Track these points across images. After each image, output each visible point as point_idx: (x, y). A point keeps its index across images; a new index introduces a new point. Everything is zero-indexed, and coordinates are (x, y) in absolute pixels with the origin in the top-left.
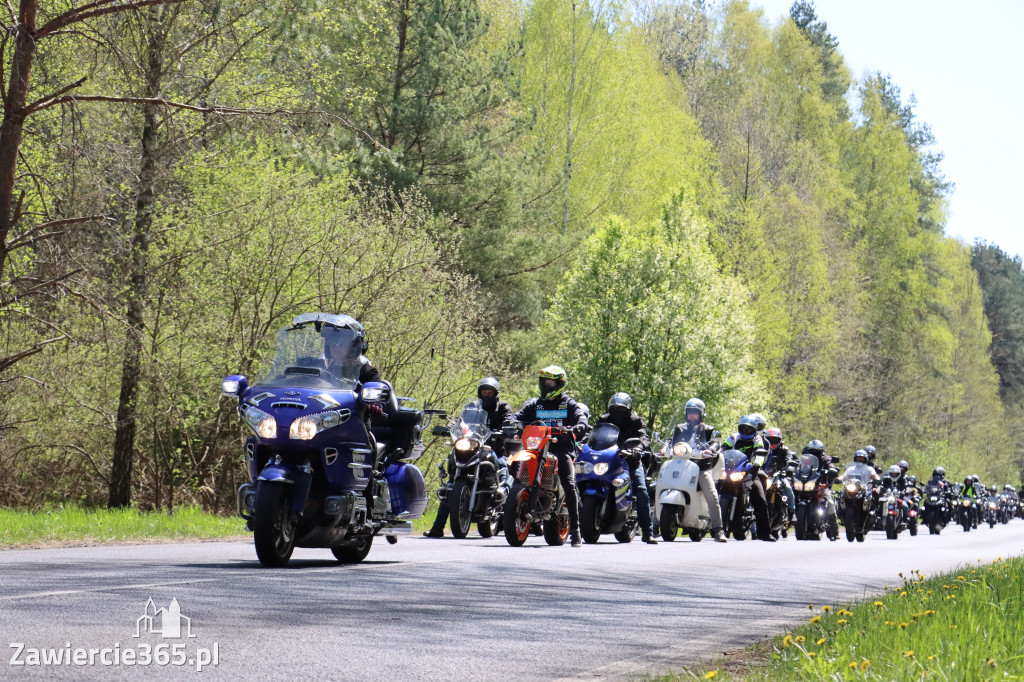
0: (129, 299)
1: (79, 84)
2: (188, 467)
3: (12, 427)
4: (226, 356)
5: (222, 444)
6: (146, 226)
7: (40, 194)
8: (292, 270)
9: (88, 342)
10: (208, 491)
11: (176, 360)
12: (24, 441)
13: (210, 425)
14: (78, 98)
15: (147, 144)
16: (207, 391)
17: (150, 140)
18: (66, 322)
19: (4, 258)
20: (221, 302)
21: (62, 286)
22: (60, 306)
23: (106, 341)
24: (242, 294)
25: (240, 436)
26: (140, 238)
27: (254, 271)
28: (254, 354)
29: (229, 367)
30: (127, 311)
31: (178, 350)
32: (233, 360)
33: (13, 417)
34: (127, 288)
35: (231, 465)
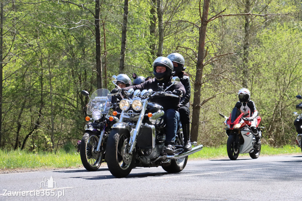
0: (243, 79)
1: (224, 11)
2: (265, 132)
3: (208, 122)
4: (275, 96)
5: (275, 124)
6: (247, 55)
7: (213, 47)
8: (296, 66)
9: (230, 94)
10: (272, 140)
11: (259, 98)
12: (213, 126)
13: (271, 118)
14: (224, 16)
15: (246, 28)
16: (270, 107)
17: (247, 27)
18: (223, 88)
19: (203, 68)
20: (273, 78)
21: (221, 76)
22: (221, 82)
23: (235, 93)
24: (279, 75)
25: (281, 122)
26: (245, 59)
27: (283, 67)
28: (284, 95)
29: (276, 99)
30: (242, 83)
31: (259, 94)
32: (278, 97)
33: (208, 118)
34: (242, 75)
35: (278, 131)
